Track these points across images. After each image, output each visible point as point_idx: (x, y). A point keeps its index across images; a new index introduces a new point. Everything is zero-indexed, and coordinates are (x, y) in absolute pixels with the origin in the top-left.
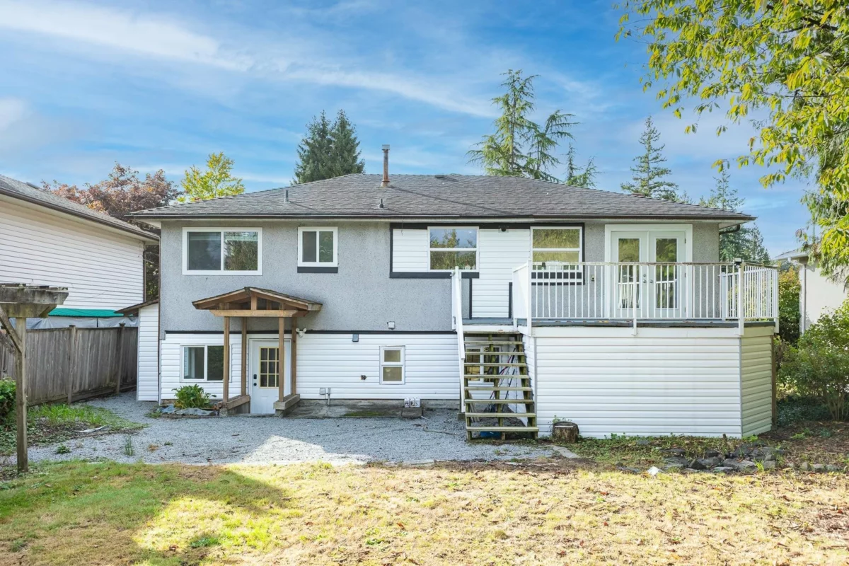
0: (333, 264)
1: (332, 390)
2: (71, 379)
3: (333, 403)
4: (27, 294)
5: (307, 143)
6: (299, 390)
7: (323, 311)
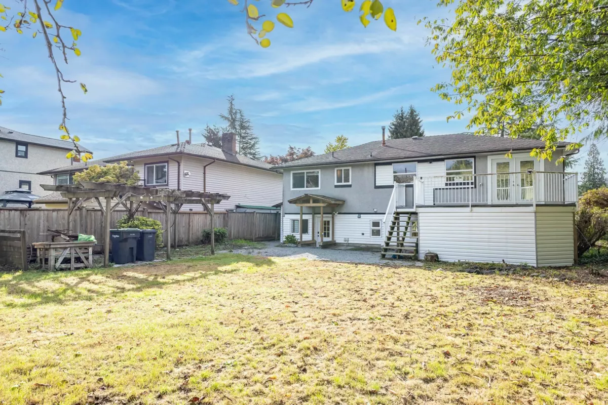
0: (350, 183)
1: (349, 239)
2: (254, 231)
3: (349, 245)
4: (214, 196)
5: (393, 125)
6: (335, 239)
7: (345, 205)
